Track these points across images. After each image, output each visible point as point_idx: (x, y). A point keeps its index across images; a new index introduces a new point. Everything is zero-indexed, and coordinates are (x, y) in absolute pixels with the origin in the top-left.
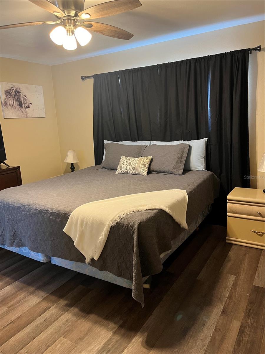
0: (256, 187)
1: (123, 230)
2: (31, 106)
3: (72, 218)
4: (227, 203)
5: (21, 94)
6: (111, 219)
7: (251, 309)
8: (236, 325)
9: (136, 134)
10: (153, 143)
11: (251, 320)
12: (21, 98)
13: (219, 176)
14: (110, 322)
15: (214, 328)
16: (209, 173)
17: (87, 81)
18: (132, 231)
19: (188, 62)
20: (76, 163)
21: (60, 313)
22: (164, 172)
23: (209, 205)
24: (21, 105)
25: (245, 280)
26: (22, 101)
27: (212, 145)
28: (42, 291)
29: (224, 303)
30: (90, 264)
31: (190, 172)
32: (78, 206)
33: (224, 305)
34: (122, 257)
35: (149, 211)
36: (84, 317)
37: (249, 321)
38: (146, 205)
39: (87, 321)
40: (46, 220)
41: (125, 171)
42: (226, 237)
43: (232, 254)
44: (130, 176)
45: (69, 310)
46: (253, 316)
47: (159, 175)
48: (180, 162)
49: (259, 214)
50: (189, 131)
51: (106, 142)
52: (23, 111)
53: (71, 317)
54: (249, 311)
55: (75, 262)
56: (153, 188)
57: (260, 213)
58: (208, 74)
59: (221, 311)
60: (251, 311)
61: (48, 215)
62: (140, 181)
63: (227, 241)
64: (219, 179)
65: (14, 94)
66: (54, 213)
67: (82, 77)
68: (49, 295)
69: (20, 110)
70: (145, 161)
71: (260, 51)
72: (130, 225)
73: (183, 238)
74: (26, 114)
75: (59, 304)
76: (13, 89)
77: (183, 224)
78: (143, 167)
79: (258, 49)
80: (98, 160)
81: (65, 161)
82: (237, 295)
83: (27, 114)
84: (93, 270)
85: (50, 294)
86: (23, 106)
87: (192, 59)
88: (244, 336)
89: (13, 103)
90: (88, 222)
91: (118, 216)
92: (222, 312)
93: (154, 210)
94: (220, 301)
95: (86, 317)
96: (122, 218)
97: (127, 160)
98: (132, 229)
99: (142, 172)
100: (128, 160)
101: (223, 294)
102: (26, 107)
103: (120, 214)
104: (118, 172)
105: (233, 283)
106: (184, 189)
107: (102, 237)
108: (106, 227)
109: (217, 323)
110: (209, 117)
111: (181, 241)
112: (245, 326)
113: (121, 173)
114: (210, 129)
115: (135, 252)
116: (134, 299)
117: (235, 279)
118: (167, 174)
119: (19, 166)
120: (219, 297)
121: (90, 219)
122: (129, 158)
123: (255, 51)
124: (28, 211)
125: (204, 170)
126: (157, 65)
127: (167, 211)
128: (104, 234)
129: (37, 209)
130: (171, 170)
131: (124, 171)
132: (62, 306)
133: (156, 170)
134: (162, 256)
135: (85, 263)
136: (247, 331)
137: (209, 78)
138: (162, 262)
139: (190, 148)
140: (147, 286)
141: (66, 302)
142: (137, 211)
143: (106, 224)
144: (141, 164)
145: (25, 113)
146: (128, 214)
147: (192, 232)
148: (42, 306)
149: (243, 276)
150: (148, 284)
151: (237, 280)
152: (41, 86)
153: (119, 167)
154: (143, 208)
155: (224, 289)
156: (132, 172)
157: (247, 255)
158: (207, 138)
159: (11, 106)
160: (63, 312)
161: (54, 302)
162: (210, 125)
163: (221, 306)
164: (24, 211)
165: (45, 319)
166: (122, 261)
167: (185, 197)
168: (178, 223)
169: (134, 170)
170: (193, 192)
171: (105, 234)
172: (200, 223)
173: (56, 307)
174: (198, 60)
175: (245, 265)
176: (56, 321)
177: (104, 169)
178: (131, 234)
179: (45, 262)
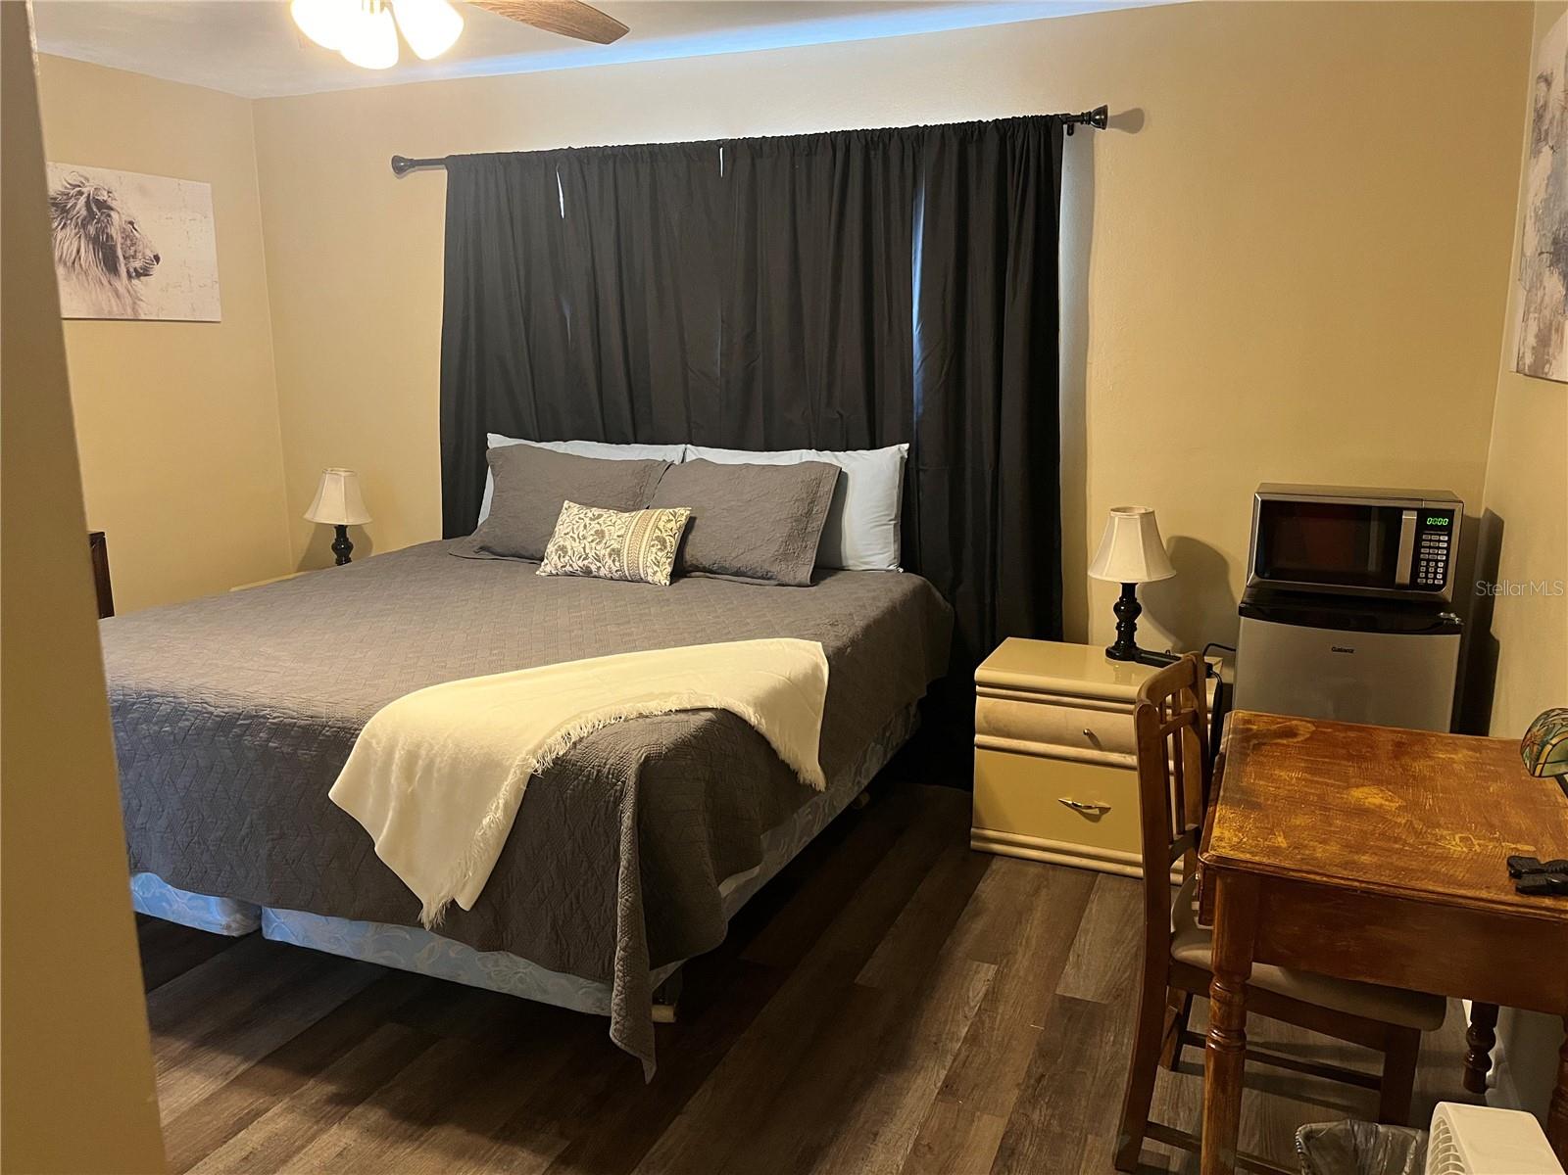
0: (1082, 638)
1: (580, 787)
2: (156, 269)
3: (367, 745)
4: (974, 694)
5: (112, 213)
6: (531, 747)
7: (1043, 1076)
8: (988, 1131)
9: (626, 413)
10: (694, 453)
11: (1041, 1112)
12: (114, 231)
13: (950, 595)
14: (516, 1149)
15: (910, 1146)
16: (916, 580)
17: (414, 177)
18: (616, 791)
19: (840, 141)
20: (359, 527)
21: (310, 1128)
22: (738, 573)
23: (910, 704)
24: (110, 264)
25: (1031, 979)
26: (119, 246)
27: (925, 471)
28: (224, 1052)
29: (950, 1058)
30: (436, 929)
31: (841, 575)
32: (392, 700)
33: (948, 1065)
34: (573, 893)
35: (683, 716)
36: (410, 1138)
37: (1035, 1116)
38: (670, 694)
39: (425, 1149)
40: (251, 755)
41: (580, 563)
42: (971, 827)
43: (988, 889)
44: (601, 585)
45: (345, 1116)
46: (1051, 1097)
47: (721, 584)
48: (803, 533)
49: (1086, 737)
50: (841, 416)
51: (495, 440)
52: (121, 290)
53: (355, 1141)
54: (1039, 1080)
55: (372, 926)
56: (697, 632)
57: (1090, 735)
58: (914, 196)
59: (939, 1084)
60: (1044, 1082)
61: (261, 734)
62: (641, 607)
63: (974, 844)
64: (949, 606)
65: (84, 212)
66: (285, 725)
67: (396, 160)
68: (253, 1067)
69: (105, 282)
70: (661, 527)
71: (1104, 129)
72: (608, 766)
73: (806, 826)
74: (135, 303)
75: (301, 1095)
76: (81, 193)
77: (807, 771)
78: (654, 550)
79: (1098, 118)
80: (459, 515)
81: (308, 516)
82: (998, 1030)
83: (139, 302)
84: (452, 955)
85: (260, 1062)
86: (123, 265)
87: (855, 133)
88: (1015, 1164)
89: (78, 251)
90: (438, 760)
91: (558, 735)
92: (941, 1089)
93: (702, 713)
94: (936, 1052)
95: (422, 1135)
96: (575, 744)
97: (587, 521)
98: (616, 784)
99: (650, 571)
100: (591, 519)
101: (949, 1030)
102: (132, 270)
103: (569, 726)
104: (546, 567)
105: (987, 991)
106: (815, 637)
107: (496, 814)
108: (510, 777)
109: (923, 1126)
110: (917, 364)
111: (800, 838)
112: (1022, 1134)
113: (561, 572)
114: (918, 409)
115: (627, 869)
116: (619, 1044)
117: (995, 979)
118: (749, 580)
119: (103, 533)
120: (934, 1039)
121: (443, 746)
122: (596, 511)
123: (1085, 125)
124: (167, 719)
125: (891, 567)
126: (718, 144)
127: (747, 718)
128: (501, 805)
129: (212, 709)
130: (766, 567)
131: (574, 565)
132: (316, 1103)
133: (706, 563)
134: (726, 888)
135: (421, 925)
136: (1028, 1148)
137: (918, 214)
138: (728, 913)
139: (842, 479)
140: (664, 1014)
141: (331, 1089)
142: (635, 714)
143: (511, 766)
144: (646, 538)
145: (128, 301)
146: (601, 727)
147: (842, 804)
148: (232, 1105)
149: (1022, 962)
150: (669, 1005)
151: (1000, 977)
152: (205, 184)
153: (551, 548)
154: (656, 706)
155: (952, 1011)
156: (608, 567)
157: (1044, 892)
158: (906, 446)
159: (69, 264)
160: (322, 1124)
161: (276, 1092)
162: (921, 396)
163: (938, 1071)
164: (147, 720)
165: (244, 1154)
166: (572, 909)
167: (817, 668)
168: (788, 766)
169: (617, 564)
170: (849, 650)
171: (506, 804)
172: (873, 773)
173: (291, 1109)
174: (876, 139)
175: (1034, 928)
176: (295, 1159)
177: (485, 554)
178: (609, 802)
179: (235, 934)
